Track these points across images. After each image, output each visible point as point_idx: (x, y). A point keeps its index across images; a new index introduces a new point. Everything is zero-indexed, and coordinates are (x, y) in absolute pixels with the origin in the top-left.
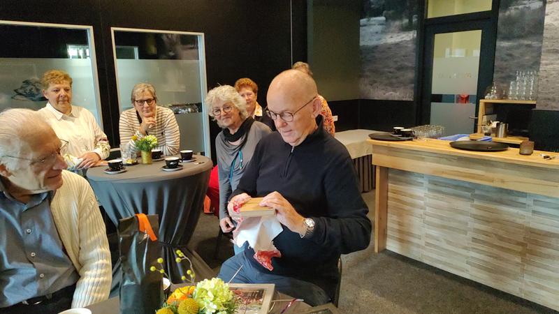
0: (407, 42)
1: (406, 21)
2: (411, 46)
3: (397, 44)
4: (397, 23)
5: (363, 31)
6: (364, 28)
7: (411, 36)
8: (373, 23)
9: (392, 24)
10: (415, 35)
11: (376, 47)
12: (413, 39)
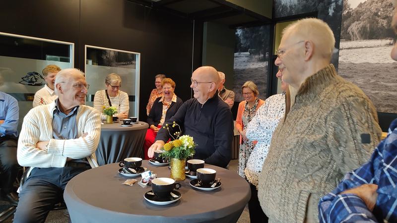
0: (262, 68)
1: (262, 55)
2: (265, 71)
3: (256, 69)
4: (257, 56)
5: (236, 60)
6: (237, 58)
7: (264, 65)
8: (242, 55)
9: (253, 57)
10: (267, 64)
11: (244, 70)
12: (266, 67)
